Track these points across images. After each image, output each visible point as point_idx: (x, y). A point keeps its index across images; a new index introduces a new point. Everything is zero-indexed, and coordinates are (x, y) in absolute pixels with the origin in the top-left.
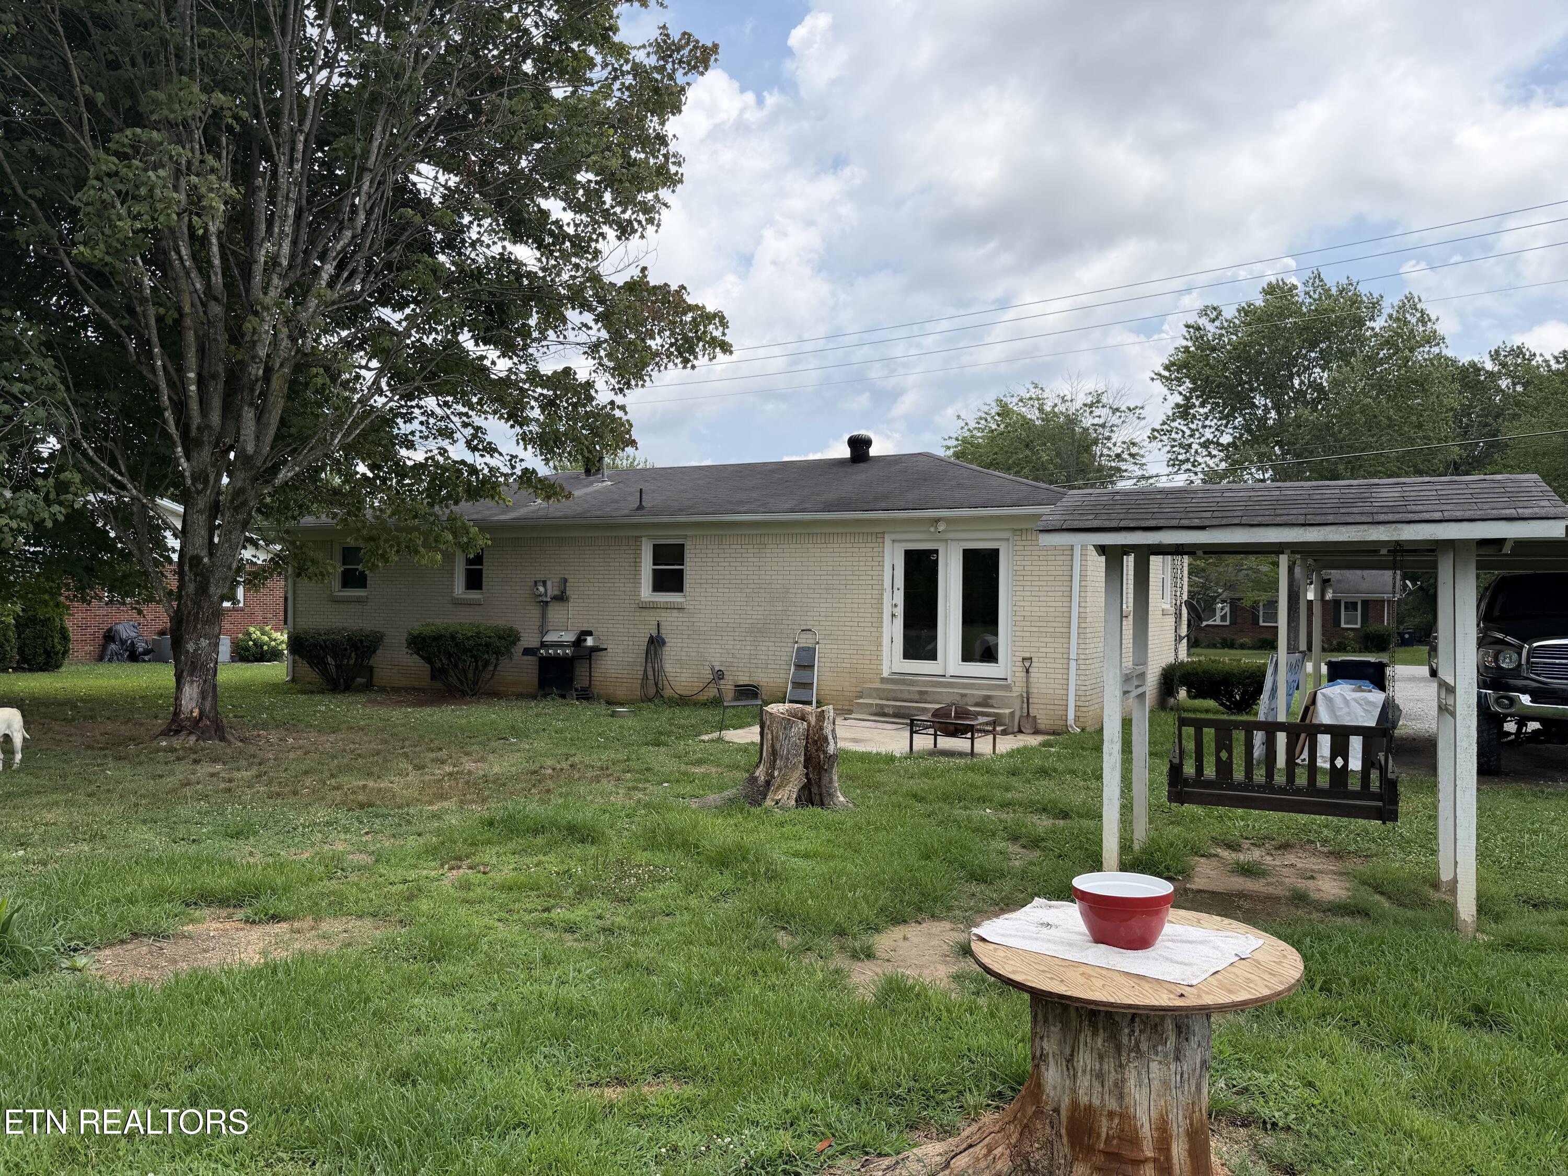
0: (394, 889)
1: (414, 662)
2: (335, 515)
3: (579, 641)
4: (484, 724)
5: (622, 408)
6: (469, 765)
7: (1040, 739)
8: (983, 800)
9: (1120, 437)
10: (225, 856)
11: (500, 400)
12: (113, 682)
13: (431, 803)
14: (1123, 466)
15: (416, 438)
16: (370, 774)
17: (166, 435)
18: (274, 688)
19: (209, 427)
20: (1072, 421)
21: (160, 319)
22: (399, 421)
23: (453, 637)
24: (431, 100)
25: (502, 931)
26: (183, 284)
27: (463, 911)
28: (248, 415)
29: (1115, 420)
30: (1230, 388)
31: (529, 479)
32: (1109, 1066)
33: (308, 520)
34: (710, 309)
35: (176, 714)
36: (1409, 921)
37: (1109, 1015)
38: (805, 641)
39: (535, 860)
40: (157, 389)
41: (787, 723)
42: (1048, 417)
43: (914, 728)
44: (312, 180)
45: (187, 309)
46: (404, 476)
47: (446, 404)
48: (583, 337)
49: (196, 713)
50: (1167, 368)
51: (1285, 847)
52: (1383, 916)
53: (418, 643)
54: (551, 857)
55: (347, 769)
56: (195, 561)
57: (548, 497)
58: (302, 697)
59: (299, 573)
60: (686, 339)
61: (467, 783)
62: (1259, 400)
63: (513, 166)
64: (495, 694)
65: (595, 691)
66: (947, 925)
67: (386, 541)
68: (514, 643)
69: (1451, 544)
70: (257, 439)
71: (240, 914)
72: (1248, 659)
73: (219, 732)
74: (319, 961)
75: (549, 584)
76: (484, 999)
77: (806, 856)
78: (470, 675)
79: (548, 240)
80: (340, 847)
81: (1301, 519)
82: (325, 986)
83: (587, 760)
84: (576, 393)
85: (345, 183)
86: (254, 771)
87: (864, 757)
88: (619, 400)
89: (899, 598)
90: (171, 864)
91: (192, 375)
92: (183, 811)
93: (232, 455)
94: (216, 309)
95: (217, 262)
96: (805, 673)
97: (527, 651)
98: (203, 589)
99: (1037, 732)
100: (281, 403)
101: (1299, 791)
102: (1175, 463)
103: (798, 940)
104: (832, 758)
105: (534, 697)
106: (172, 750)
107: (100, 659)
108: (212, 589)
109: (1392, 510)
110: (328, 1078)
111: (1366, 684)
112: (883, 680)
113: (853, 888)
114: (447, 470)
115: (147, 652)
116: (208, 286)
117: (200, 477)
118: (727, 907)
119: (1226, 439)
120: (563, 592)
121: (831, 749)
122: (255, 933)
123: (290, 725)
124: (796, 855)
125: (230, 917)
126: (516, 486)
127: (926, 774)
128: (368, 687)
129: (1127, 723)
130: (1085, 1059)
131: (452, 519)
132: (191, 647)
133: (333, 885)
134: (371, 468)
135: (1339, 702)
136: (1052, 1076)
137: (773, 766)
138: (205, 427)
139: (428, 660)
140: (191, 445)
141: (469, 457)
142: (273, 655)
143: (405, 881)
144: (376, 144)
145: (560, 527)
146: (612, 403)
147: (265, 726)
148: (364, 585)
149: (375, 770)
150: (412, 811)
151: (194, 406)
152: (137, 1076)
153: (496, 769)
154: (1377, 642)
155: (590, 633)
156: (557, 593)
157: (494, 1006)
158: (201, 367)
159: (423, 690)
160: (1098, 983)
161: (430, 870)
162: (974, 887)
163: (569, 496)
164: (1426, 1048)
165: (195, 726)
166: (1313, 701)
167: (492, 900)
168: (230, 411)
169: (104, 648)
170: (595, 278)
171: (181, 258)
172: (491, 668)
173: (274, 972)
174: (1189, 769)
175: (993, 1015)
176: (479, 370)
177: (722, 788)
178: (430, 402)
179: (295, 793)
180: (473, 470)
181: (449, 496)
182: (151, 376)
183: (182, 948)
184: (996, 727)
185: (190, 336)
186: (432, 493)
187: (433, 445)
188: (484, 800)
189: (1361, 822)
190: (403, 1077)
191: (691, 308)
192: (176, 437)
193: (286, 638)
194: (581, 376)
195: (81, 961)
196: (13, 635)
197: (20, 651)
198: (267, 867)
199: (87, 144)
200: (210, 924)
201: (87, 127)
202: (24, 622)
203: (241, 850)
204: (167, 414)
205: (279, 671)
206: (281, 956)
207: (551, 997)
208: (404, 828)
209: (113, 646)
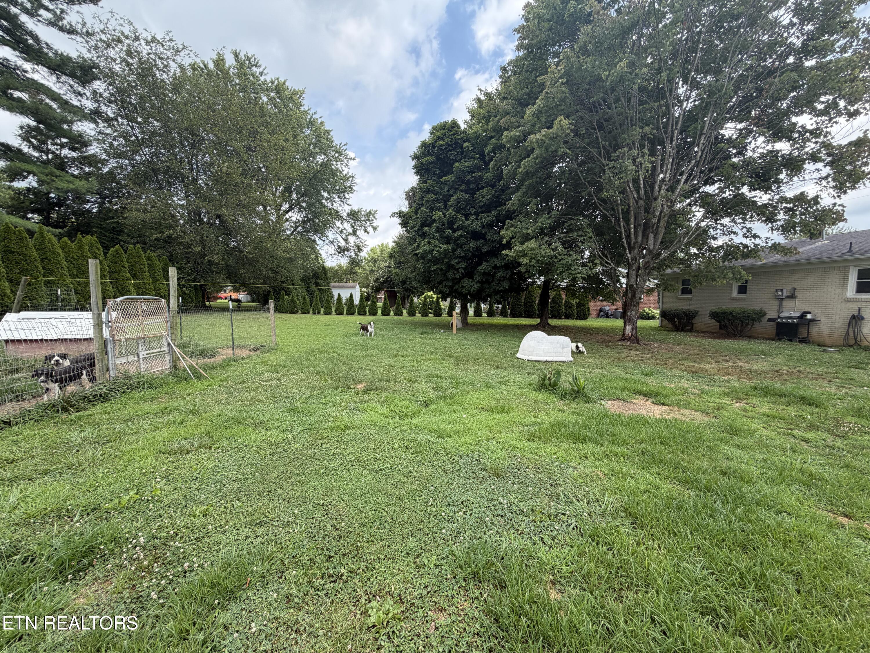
0: (711, 404)
1: (712, 322)
2: (680, 268)
3: (802, 317)
4: (747, 349)
5: (840, 204)
6: (740, 364)
10: (644, 381)
11: (762, 214)
12: (604, 324)
13: (723, 376)
15: (718, 236)
16: (695, 362)
17: (624, 247)
18: (654, 329)
19: (637, 242)
21: (622, 210)
22: (711, 230)
23: (731, 313)
25: (765, 432)
26: (630, 196)
27: (744, 419)
28: (651, 236)
31: (776, 248)
33: (668, 271)
35: (624, 334)
39: (782, 407)
40: (621, 233)
45: (631, 205)
46: (713, 251)
47: (733, 220)
48: (815, 175)
49: (630, 335)
53: (714, 315)
54: (791, 408)
55: (686, 359)
56: (631, 287)
57: (785, 253)
58: (665, 332)
59: (665, 289)
61: (741, 370)
64: (751, 337)
65: (811, 340)
67: (702, 276)
68: (763, 316)
70: (654, 244)
71: (651, 400)
73: (638, 341)
74: (683, 423)
75: (784, 291)
76: (760, 456)
78: (739, 328)
79: (796, 135)
80: (686, 385)
83: (808, 370)
84: (808, 203)
86: (650, 355)
90: (627, 380)
91: (632, 226)
92: (629, 364)
93: (644, 252)
94: (641, 202)
95: (642, 186)
97: (770, 320)
98: (634, 295)
100: (664, 230)
105: (773, 340)
106: (623, 345)
107: (598, 317)
108: (637, 295)
114: (733, 247)
115: (611, 315)
116: (639, 196)
117: (634, 259)
120: (794, 294)
122: (656, 407)
123: (661, 341)
125: (647, 400)
126: (768, 251)
128: (691, 330)
131: (733, 267)
132: (629, 314)
133: (684, 398)
134: (698, 250)
139: (719, 321)
140: (631, 249)
141: (745, 241)
142: (653, 317)
143: (715, 403)
145: (791, 266)
147: (652, 341)
148: (691, 293)
149: (698, 360)
150: (715, 377)
151: (633, 236)
152: (624, 441)
153: (755, 367)
155: (809, 313)
156: (788, 294)
158: (635, 223)
159: (715, 333)
161: (725, 401)
163: (797, 252)
165: (629, 339)
167: (759, 418)
168: (645, 236)
169: (599, 313)
170: (828, 145)
171: (630, 188)
172: (750, 326)
173: (666, 422)
176: (752, 204)
178: (726, 221)
179: (666, 364)
180: (746, 246)
181: (733, 258)
182: (618, 229)
183: (632, 407)
185: (632, 213)
186: (725, 258)
187: (726, 238)
188: (751, 378)
190: (724, 474)
192: (627, 247)
193: (658, 312)
194: (811, 195)
195: (603, 403)
196: (575, 309)
197: (577, 314)
198: (659, 387)
199: (603, 160)
200: (640, 401)
201: (602, 155)
202: (579, 305)
203: (649, 380)
204: (624, 240)
205: (655, 323)
206: (668, 417)
207: (799, 466)
208: (712, 383)
209: (602, 313)
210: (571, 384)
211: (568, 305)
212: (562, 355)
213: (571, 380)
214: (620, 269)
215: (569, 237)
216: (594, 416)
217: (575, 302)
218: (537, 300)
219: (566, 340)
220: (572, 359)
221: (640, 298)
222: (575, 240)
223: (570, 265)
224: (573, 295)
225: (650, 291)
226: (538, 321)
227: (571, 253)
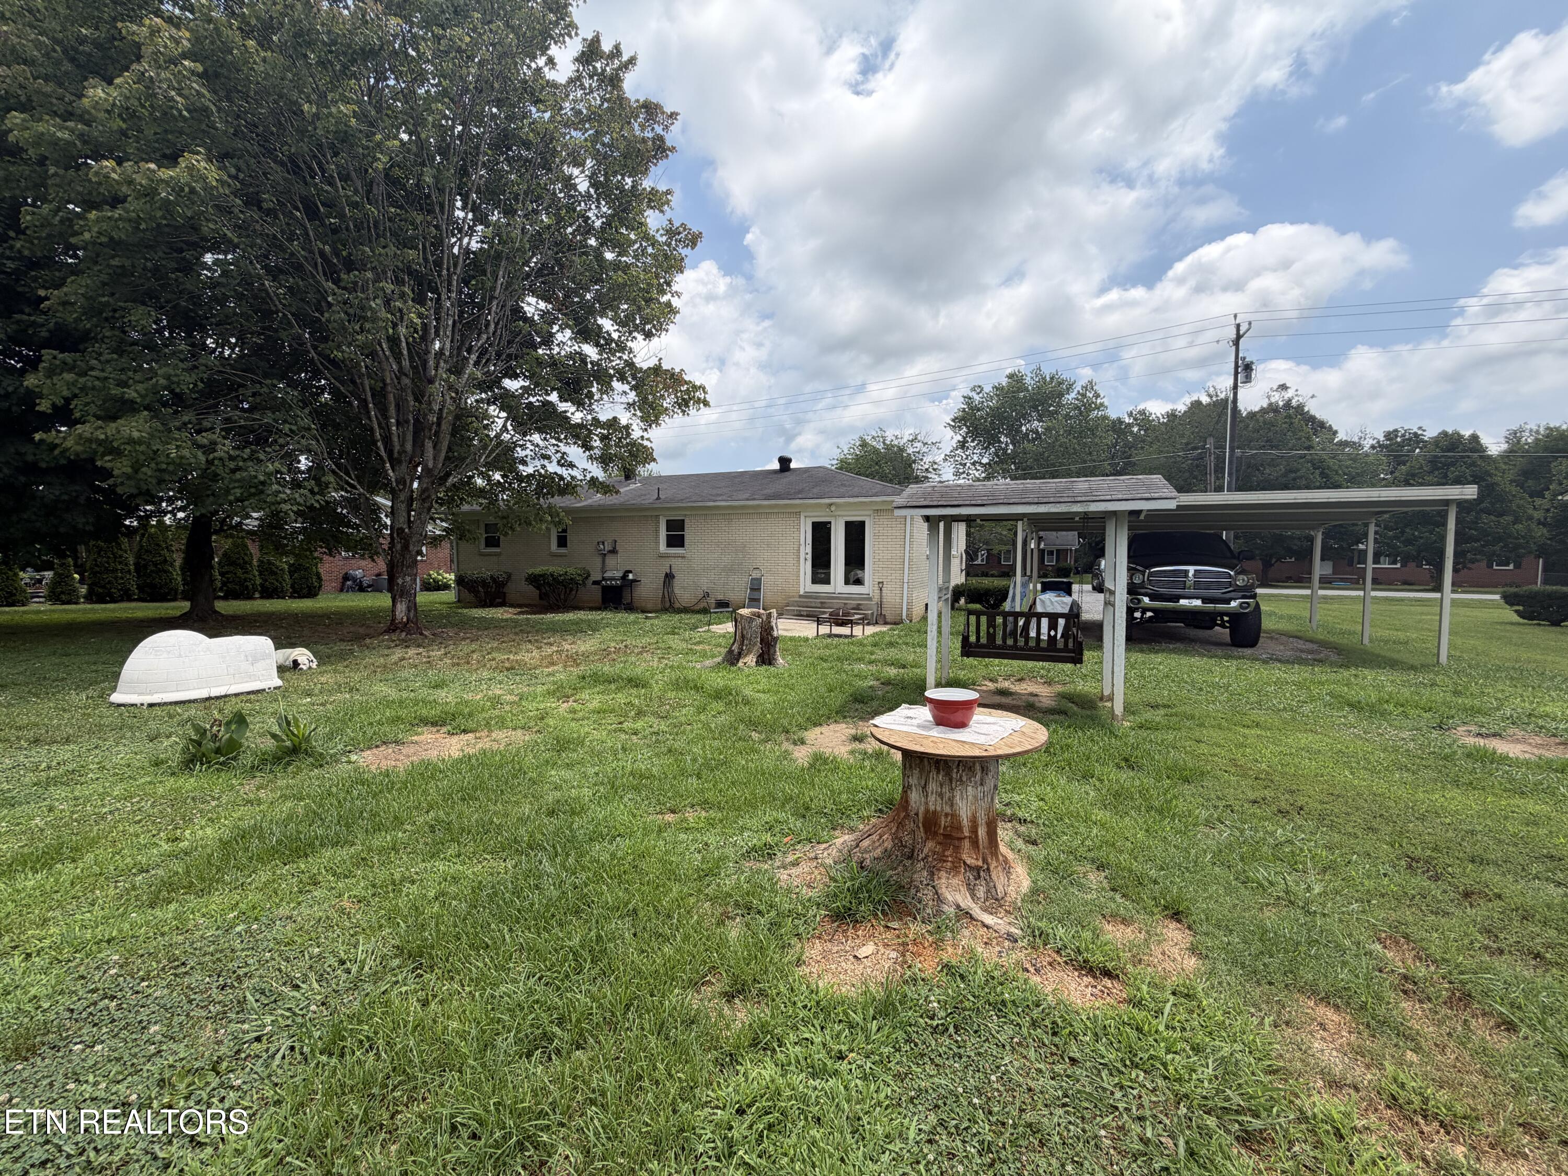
0: (531, 714)
1: (531, 590)
2: (481, 504)
3: (624, 577)
4: (573, 625)
5: (648, 439)
6: (567, 647)
7: (888, 627)
8: (860, 660)
9: (928, 459)
10: (432, 698)
11: (577, 437)
12: (351, 604)
13: (547, 667)
14: (929, 475)
15: (528, 459)
16: (510, 652)
17: (379, 457)
18: (448, 605)
19: (405, 451)
20: (901, 450)
21: (371, 387)
22: (518, 449)
23: (552, 575)
24: (531, 257)
25: (597, 735)
26: (385, 365)
27: (573, 725)
28: (429, 445)
29: (925, 449)
30: (988, 432)
31: (594, 483)
32: (946, 789)
33: (465, 507)
34: (698, 383)
35: (393, 620)
36: (1088, 716)
37: (946, 762)
38: (756, 575)
39: (611, 697)
40: (372, 430)
41: (750, 620)
42: (888, 447)
43: (819, 622)
44: (461, 303)
45: (388, 381)
46: (522, 481)
47: (545, 439)
48: (624, 399)
49: (405, 620)
50: (953, 420)
51: (1021, 680)
52: (1075, 714)
53: (534, 580)
54: (620, 695)
55: (497, 649)
56: (401, 531)
57: (605, 493)
58: (466, 609)
59: (461, 538)
60: (683, 399)
61: (567, 656)
62: (1003, 439)
63: (582, 297)
64: (578, 608)
65: (635, 605)
66: (844, 726)
67: (512, 519)
68: (587, 578)
69: (1114, 513)
70: (434, 459)
71: (444, 729)
72: (998, 583)
73: (419, 630)
74: (494, 754)
75: (606, 544)
76: (591, 771)
77: (764, 692)
78: (562, 597)
79: (602, 342)
80: (498, 692)
81: (1036, 500)
82: (501, 766)
83: (634, 643)
84: (621, 432)
85: (481, 307)
86: (443, 651)
87: (792, 639)
88: (646, 435)
89: (809, 549)
90: (401, 703)
91: (393, 421)
92: (405, 674)
93: (420, 469)
94: (406, 381)
95: (405, 352)
96: (756, 593)
97: (595, 583)
98: (406, 547)
99: (886, 623)
100: (448, 438)
101: (1031, 649)
102: (957, 474)
103: (764, 736)
104: (776, 639)
105: (602, 609)
106: (393, 640)
107: (341, 590)
108: (411, 547)
109: (1085, 495)
110: (506, 815)
111: (1062, 593)
112: (800, 596)
113: (792, 708)
114: (547, 478)
115: (369, 586)
116: (401, 368)
117: (401, 481)
118: (722, 719)
119: (985, 461)
120: (615, 547)
121: (775, 634)
122: (455, 739)
123: (460, 626)
124: (758, 691)
125: (438, 731)
126: (586, 487)
127: (827, 647)
128: (503, 604)
129: (940, 614)
130: (933, 786)
131: (550, 507)
132: (400, 581)
133: (497, 712)
134: (503, 476)
135: (1048, 603)
136: (914, 796)
137: (742, 644)
138: (403, 451)
139: (538, 588)
140: (395, 462)
141: (560, 470)
142: (446, 587)
143: (538, 710)
144: (499, 282)
145: (611, 510)
146: (642, 437)
147: (445, 626)
148: (498, 545)
149: (513, 649)
150: (537, 672)
151: (396, 439)
152: (396, 818)
153: (583, 648)
154: (1065, 572)
155: (631, 572)
156: (611, 548)
157: (597, 774)
158: (398, 416)
159: (535, 606)
160: (941, 746)
161: (551, 703)
162: (857, 706)
163: (617, 492)
164: (1101, 781)
165: (404, 627)
166: (1034, 603)
167: (589, 718)
168: (418, 443)
169: (343, 584)
170: (630, 364)
171: (383, 351)
172: (574, 593)
173: (469, 760)
174: (973, 639)
175: (873, 770)
176: (564, 418)
177: (713, 656)
178: (536, 438)
179: (468, 663)
180: (561, 478)
181: (548, 493)
182: (368, 421)
183: (411, 750)
184: (866, 621)
185: (391, 398)
186: (538, 492)
187: (538, 463)
188: (578, 665)
189: (1060, 665)
190: (551, 813)
191: (686, 383)
192: (386, 458)
193: (453, 577)
194: (624, 422)
195: (354, 757)
196: (287, 577)
197: (292, 586)
198: (457, 703)
199: (321, 278)
200: (427, 736)
201: (320, 268)
202: (294, 569)
203: (442, 695)
204: (379, 444)
205: (449, 596)
206: (471, 751)
207: (629, 768)
208: (534, 681)
209: (349, 583)
210: (274, 736)
211: (267, 569)
212: (252, 678)
213: (276, 729)
214: (378, 499)
215: (254, 420)
216: (334, 790)
217: (284, 562)
218: (178, 560)
219: (263, 643)
220: (279, 683)
221: (420, 553)
222: (269, 430)
223: (263, 483)
224: (280, 549)
225: (435, 541)
226: (186, 605)
227: (262, 456)
